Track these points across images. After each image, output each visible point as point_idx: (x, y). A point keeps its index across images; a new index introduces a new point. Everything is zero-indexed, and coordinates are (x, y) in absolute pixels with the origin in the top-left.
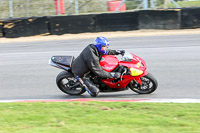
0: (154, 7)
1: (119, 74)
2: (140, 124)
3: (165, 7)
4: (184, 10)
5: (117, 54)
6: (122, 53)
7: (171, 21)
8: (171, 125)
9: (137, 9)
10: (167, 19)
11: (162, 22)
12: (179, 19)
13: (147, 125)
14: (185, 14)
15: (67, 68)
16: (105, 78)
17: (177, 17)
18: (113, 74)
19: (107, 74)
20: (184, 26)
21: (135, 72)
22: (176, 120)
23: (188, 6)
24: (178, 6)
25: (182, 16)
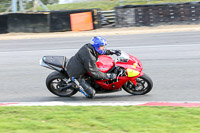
0: (23, 11)
1: (115, 75)
2: (8, 128)
3: (34, 10)
4: (53, 14)
5: (112, 54)
6: (117, 53)
7: (40, 24)
8: (39, 128)
9: (7, 13)
10: (37, 22)
11: (32, 25)
12: (49, 21)
13: (15, 129)
14: (54, 17)
15: (60, 69)
16: (99, 80)
17: (46, 20)
18: (108, 75)
19: (103, 75)
20: (54, 29)
21: (132, 72)
22: (44, 123)
23: (57, 9)
24: (47, 9)
25: (51, 19)
